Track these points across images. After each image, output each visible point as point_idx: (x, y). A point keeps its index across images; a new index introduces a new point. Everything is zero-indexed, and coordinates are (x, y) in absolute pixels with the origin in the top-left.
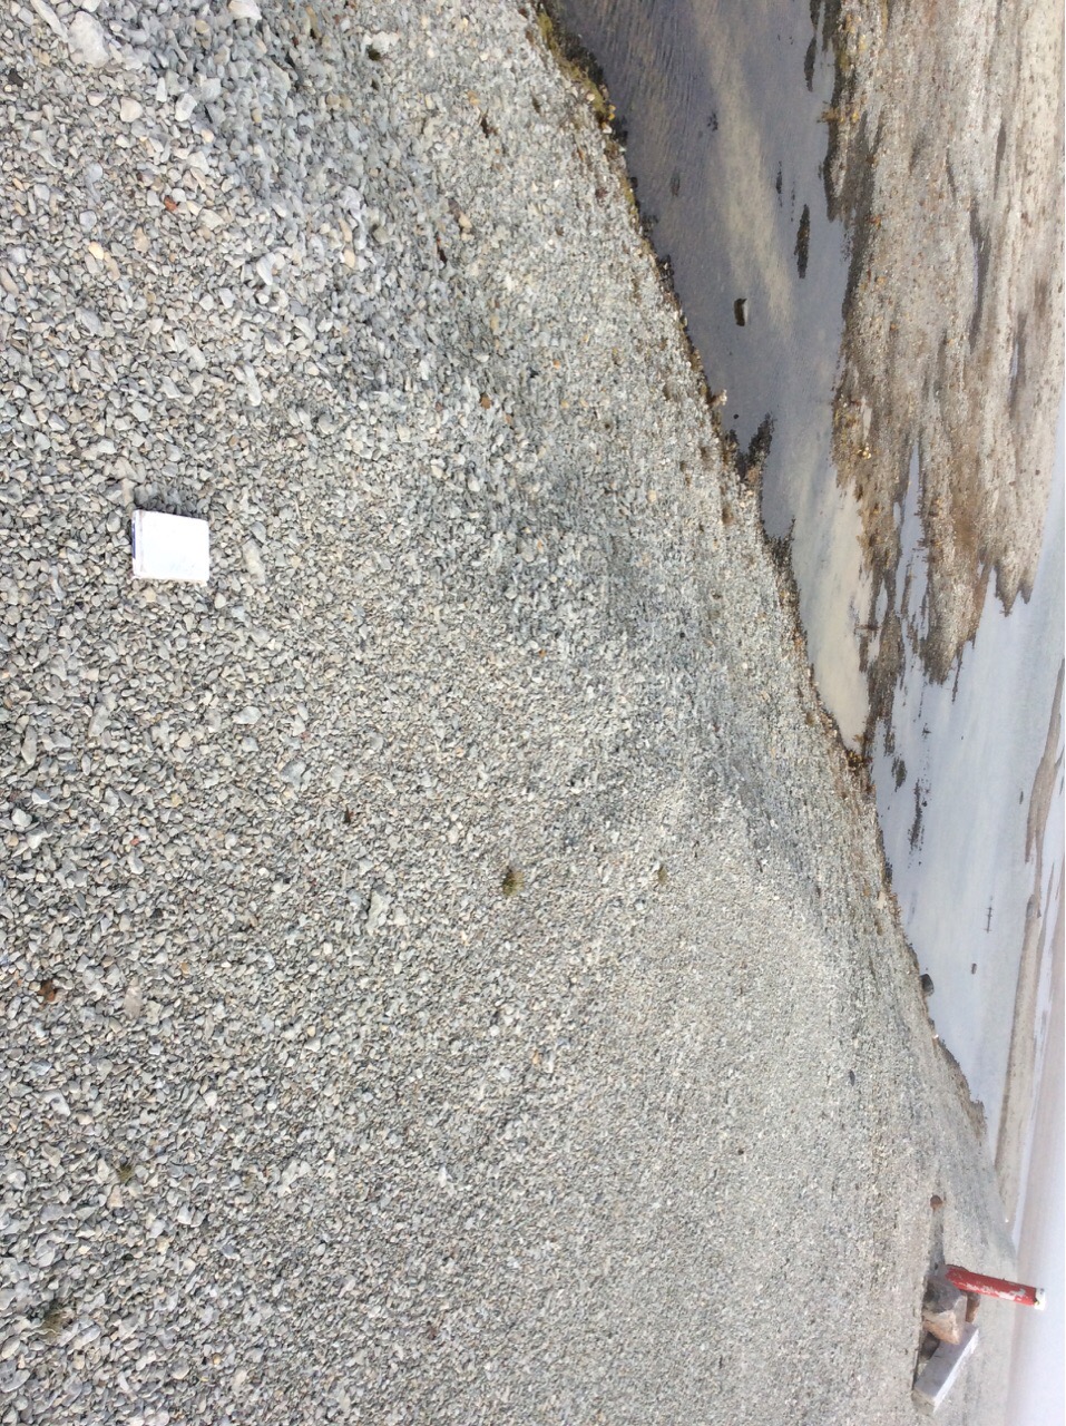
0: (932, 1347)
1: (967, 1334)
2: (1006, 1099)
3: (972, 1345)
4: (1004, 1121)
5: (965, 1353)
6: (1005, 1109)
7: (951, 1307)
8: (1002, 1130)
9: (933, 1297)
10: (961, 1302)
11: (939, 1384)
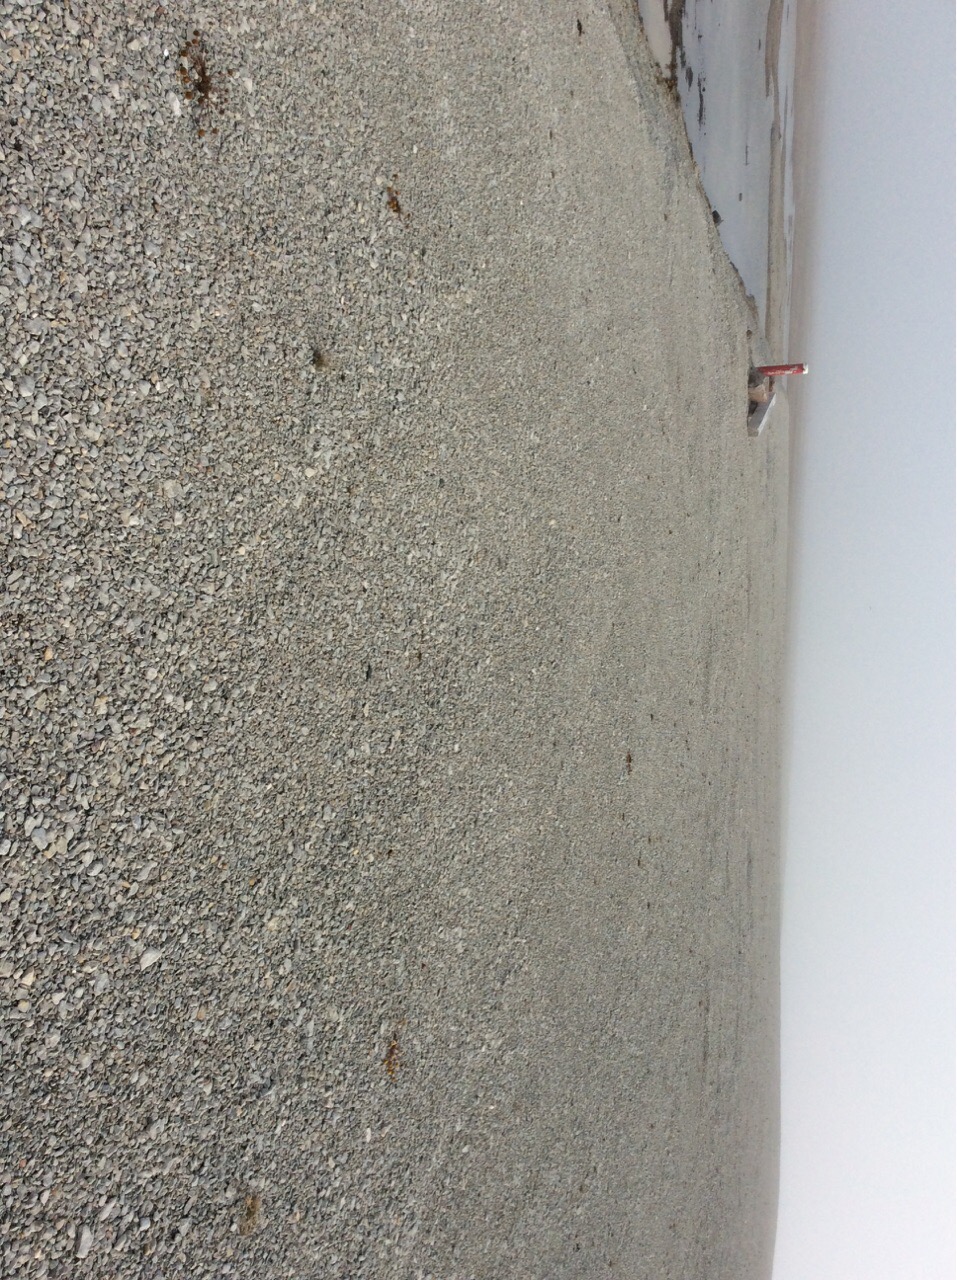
0: (755, 408)
1: (771, 397)
2: (769, 290)
3: (773, 402)
4: (768, 307)
5: (770, 405)
6: (768, 299)
7: (762, 383)
8: (768, 315)
9: (753, 380)
10: (766, 380)
11: (760, 422)
